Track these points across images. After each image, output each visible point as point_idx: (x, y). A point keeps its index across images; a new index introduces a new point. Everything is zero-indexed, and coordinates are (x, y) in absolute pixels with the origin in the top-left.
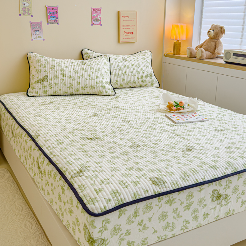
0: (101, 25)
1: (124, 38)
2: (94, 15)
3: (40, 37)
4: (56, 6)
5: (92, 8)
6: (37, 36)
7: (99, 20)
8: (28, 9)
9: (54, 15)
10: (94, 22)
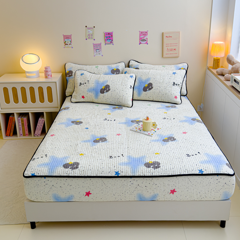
0: (148, 44)
1: (167, 53)
2: (141, 37)
3: (100, 54)
4: (111, 32)
5: (140, 32)
6: (98, 53)
7: (145, 40)
8: (92, 35)
9: (110, 38)
10: (141, 42)
